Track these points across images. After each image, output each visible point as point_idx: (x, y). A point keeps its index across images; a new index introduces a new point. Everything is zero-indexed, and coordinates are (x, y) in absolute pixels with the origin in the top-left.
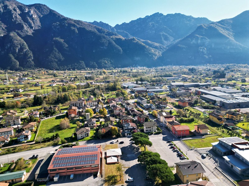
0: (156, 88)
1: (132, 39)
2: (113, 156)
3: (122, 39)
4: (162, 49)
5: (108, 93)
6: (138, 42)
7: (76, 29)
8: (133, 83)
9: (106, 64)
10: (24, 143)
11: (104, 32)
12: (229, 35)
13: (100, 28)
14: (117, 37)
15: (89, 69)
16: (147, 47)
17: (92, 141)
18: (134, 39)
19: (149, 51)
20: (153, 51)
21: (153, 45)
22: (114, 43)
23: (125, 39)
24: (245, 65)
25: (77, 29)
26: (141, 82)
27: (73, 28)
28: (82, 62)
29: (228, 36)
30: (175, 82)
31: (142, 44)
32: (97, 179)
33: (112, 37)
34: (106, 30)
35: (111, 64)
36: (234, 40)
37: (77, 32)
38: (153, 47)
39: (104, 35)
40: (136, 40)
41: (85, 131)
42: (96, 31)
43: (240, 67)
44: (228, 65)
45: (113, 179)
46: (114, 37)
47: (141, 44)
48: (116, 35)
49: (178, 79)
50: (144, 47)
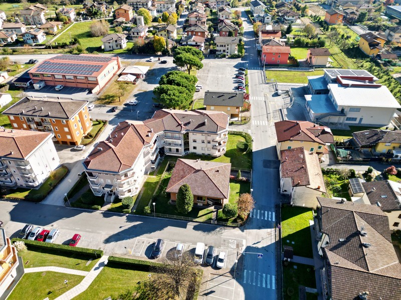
2: (131, 74)
10: (31, 45)
17: (124, 55)
32: (90, 95)
41: (114, 39)
45: (111, 99)
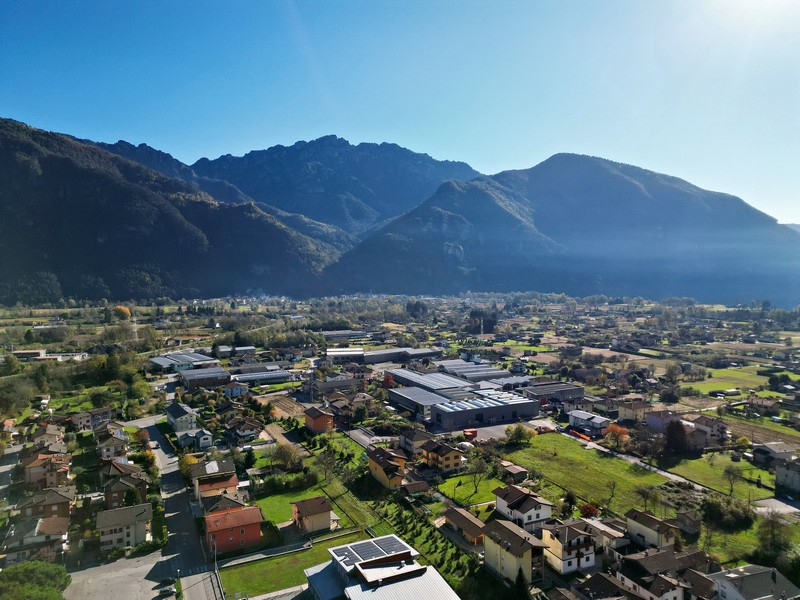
0: (269, 368)
1: (242, 208)
3: (209, 205)
4: (342, 242)
5: (71, 395)
6: (262, 216)
7: (36, 162)
8: (202, 352)
9: (143, 283)
11: (147, 178)
12: (520, 214)
13: (134, 163)
14: (193, 198)
15: (73, 301)
16: (294, 233)
18: (249, 208)
19: (301, 247)
20: (312, 247)
21: (313, 229)
22: (179, 216)
23: (221, 206)
24: (560, 296)
25: (42, 161)
26: (229, 349)
27: (22, 157)
28: (48, 278)
29: (519, 217)
30: (347, 346)
31: (278, 224)
33: (173, 196)
34: (154, 174)
35: (164, 284)
36: (533, 226)
37: (40, 172)
38: (315, 237)
39: (145, 188)
40: (255, 212)
42: (117, 171)
43: (548, 300)
44: (519, 294)
46: (182, 196)
47: (272, 225)
48: (189, 190)
49: (363, 336)
50: (283, 233)
